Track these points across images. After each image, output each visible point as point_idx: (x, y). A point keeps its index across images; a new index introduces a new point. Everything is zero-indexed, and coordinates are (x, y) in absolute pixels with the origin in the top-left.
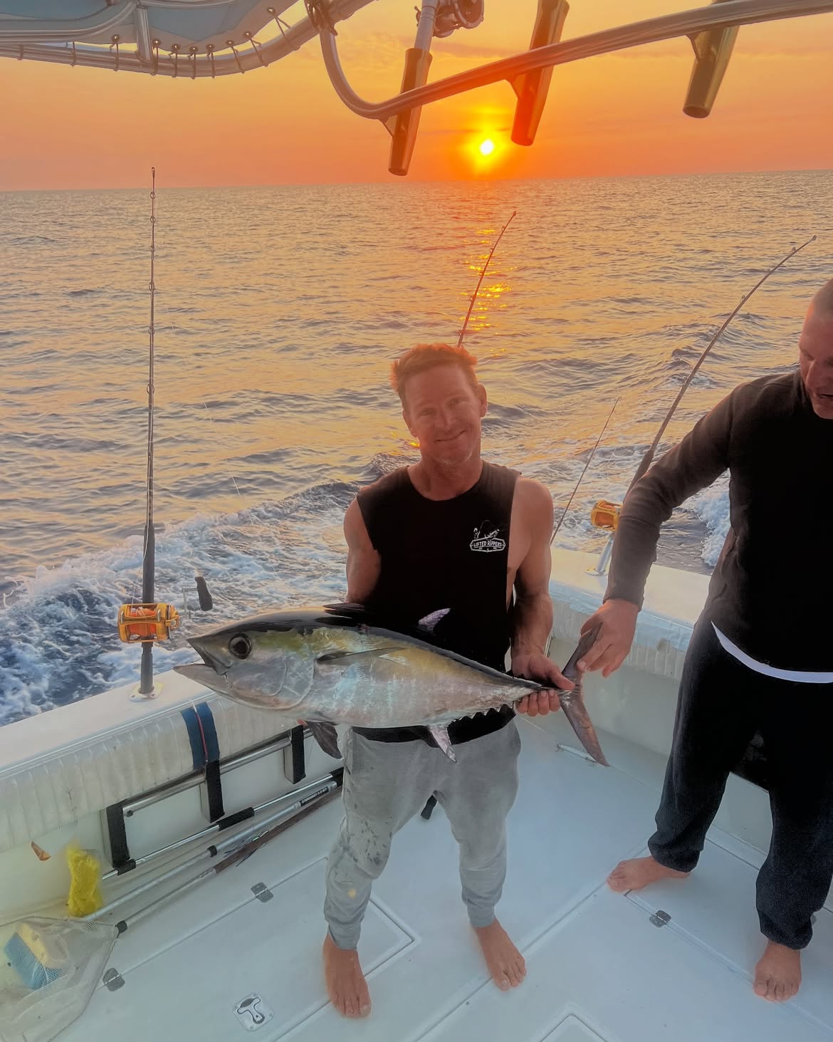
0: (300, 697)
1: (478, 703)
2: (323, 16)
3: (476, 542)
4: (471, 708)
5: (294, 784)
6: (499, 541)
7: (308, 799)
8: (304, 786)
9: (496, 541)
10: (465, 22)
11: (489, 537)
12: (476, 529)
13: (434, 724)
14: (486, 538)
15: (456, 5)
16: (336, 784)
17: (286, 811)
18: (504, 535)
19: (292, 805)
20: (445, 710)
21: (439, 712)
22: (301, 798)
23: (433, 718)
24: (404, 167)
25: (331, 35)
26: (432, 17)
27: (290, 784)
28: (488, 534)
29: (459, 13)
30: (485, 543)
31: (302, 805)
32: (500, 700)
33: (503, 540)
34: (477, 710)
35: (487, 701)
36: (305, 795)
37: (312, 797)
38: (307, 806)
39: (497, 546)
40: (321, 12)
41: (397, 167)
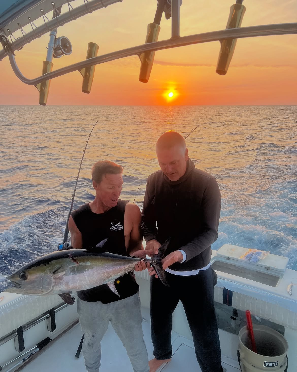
0: (50, 288)
1: (123, 270)
2: (9, 49)
3: (112, 228)
4: (121, 273)
5: (20, 352)
6: (120, 226)
7: (27, 358)
8: (24, 352)
9: (119, 226)
10: (65, 52)
11: (117, 225)
12: (112, 223)
13: (109, 282)
14: (116, 225)
15: (61, 47)
16: (39, 349)
17: (16, 365)
18: (122, 224)
19: (19, 362)
20: (111, 276)
21: (108, 278)
22: (23, 358)
23: (107, 280)
24: (45, 102)
25: (13, 55)
26: (52, 51)
27: (18, 353)
28: (116, 224)
29: (62, 49)
30: (116, 227)
31: (24, 361)
32: (131, 267)
33: (122, 226)
34: (123, 273)
35: (126, 269)
36: (26, 356)
37: (28, 357)
38: (26, 361)
39: (120, 228)
40: (8, 47)
41: (42, 103)
